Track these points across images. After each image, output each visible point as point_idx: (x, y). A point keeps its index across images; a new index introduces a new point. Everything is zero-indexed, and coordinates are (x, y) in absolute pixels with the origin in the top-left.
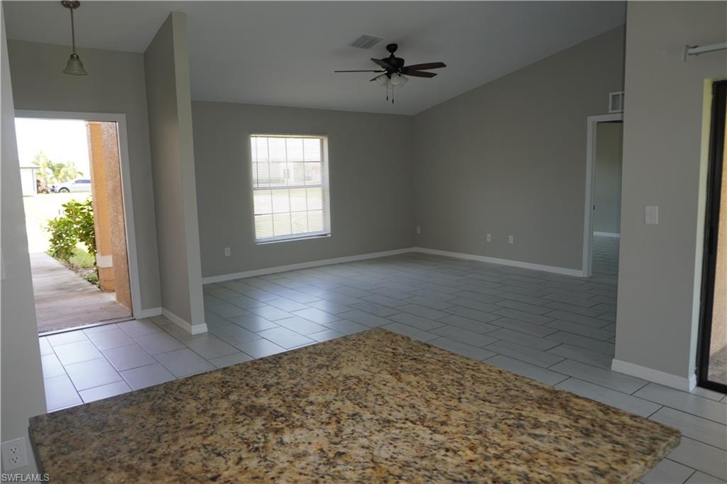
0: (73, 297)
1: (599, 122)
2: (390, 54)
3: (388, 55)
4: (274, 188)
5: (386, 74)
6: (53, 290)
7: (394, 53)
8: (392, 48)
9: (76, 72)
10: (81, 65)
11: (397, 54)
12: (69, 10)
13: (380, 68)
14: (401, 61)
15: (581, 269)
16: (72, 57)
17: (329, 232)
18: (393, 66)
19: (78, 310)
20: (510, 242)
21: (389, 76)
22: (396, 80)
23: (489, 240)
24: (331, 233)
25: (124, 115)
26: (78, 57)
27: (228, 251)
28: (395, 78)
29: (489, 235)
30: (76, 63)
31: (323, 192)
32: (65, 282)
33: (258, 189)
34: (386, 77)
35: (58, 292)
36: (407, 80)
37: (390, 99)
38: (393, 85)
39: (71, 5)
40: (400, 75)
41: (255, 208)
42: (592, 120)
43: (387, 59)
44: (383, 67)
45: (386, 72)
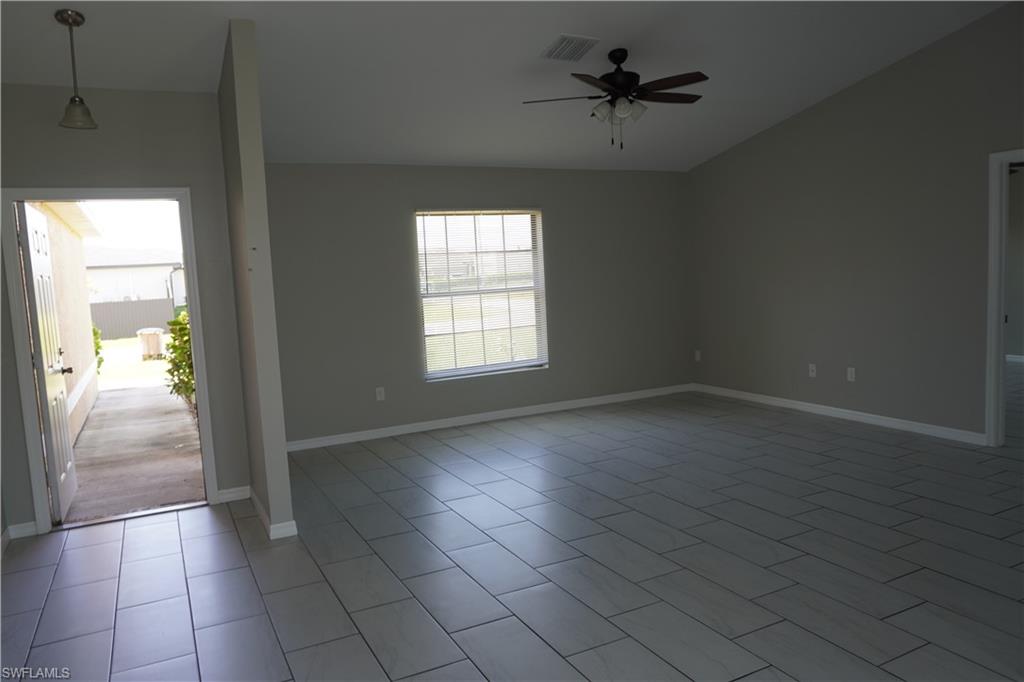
0: (164, 458)
1: (1012, 165)
2: (615, 66)
3: (612, 68)
4: (457, 294)
5: (608, 101)
6: (144, 446)
7: (623, 66)
8: (618, 56)
9: (79, 124)
10: (87, 113)
11: (626, 67)
12: (67, 28)
13: (599, 92)
14: (635, 77)
15: (982, 431)
16: (73, 100)
17: (547, 361)
18: (620, 85)
19: (154, 481)
20: (849, 379)
21: (612, 103)
22: (623, 109)
23: (813, 374)
24: (549, 364)
25: (188, 190)
26: (81, 101)
27: (381, 394)
28: (623, 106)
29: (812, 367)
30: (78, 111)
31: (536, 298)
32: (170, 434)
33: (428, 295)
34: (608, 105)
35: (151, 448)
36: (646, 108)
37: (617, 143)
38: (621, 119)
39: (70, 21)
40: (631, 102)
41: (426, 325)
42: (998, 161)
43: (611, 74)
44: (604, 90)
45: (609, 98)
